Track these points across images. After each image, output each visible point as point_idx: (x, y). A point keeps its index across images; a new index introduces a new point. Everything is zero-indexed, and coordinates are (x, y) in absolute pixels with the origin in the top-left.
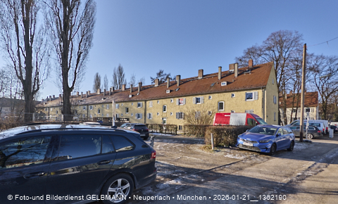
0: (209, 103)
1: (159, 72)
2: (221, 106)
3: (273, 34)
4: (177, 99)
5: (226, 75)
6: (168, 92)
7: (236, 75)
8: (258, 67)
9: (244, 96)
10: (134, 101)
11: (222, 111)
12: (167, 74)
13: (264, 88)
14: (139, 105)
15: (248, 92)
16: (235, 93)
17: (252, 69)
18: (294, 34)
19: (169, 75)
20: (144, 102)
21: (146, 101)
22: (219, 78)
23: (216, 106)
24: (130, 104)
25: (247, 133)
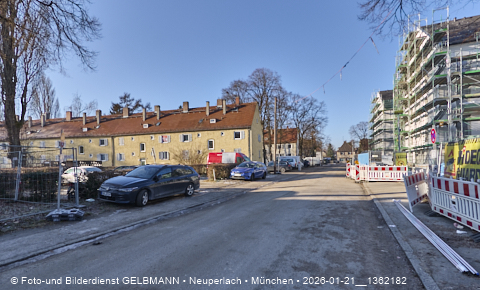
0: (198, 141)
1: (123, 95)
2: (211, 144)
3: (258, 70)
4: (160, 136)
5: (214, 111)
6: (146, 126)
7: (224, 112)
8: (244, 106)
9: (233, 135)
10: (93, 137)
11: (212, 150)
12: (137, 99)
13: (249, 128)
14: (102, 143)
15: (237, 131)
16: (225, 132)
17: (239, 107)
18: (274, 75)
19: (140, 101)
20: (110, 139)
21: (113, 138)
22: (208, 113)
23: (206, 144)
24: (86, 140)
25: (237, 168)
